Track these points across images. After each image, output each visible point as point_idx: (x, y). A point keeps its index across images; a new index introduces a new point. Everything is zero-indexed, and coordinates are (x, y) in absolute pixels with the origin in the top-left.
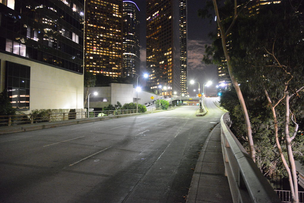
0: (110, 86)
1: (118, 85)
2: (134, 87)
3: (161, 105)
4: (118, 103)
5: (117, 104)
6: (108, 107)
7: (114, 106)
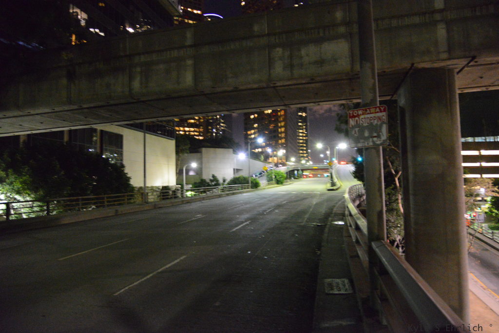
0: (201, 152)
1: (212, 150)
3: (276, 177)
4: (213, 176)
5: (212, 178)
7: (208, 181)
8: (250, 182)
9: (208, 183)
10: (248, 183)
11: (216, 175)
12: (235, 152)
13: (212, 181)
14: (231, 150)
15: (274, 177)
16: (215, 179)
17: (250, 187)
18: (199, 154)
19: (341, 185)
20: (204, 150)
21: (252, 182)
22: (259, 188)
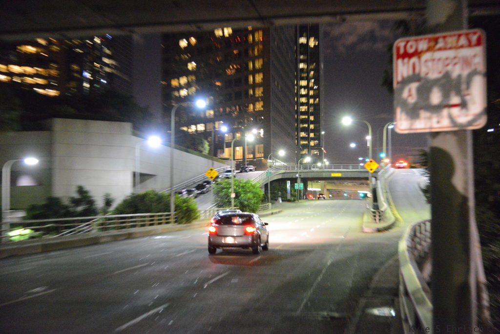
0: (48, 128)
1: (79, 124)
2: (135, 134)
3: (237, 196)
4: (81, 190)
5: (76, 196)
6: (45, 206)
7: (66, 202)
8: (173, 207)
9: (66, 207)
10: (167, 208)
11: (87, 188)
12: (137, 130)
13: (76, 202)
14: (127, 126)
15: (233, 195)
16: (84, 197)
17: (172, 220)
18: (44, 134)
19: (397, 219)
20: (59, 124)
21: (177, 207)
22: (195, 222)
